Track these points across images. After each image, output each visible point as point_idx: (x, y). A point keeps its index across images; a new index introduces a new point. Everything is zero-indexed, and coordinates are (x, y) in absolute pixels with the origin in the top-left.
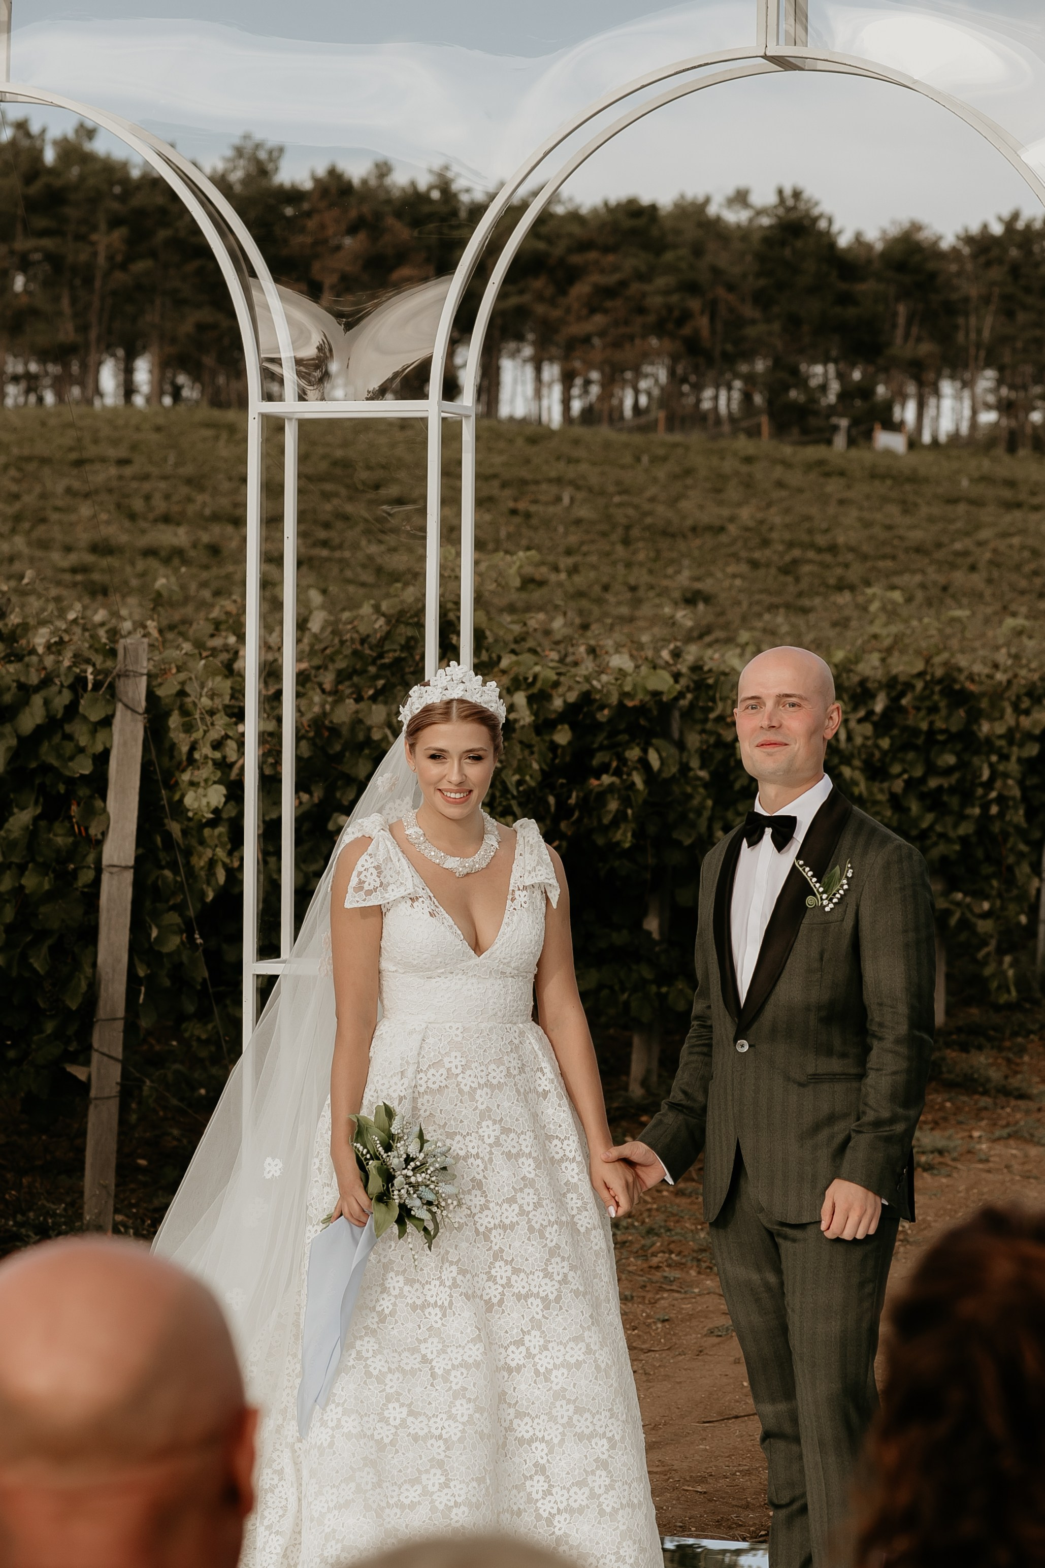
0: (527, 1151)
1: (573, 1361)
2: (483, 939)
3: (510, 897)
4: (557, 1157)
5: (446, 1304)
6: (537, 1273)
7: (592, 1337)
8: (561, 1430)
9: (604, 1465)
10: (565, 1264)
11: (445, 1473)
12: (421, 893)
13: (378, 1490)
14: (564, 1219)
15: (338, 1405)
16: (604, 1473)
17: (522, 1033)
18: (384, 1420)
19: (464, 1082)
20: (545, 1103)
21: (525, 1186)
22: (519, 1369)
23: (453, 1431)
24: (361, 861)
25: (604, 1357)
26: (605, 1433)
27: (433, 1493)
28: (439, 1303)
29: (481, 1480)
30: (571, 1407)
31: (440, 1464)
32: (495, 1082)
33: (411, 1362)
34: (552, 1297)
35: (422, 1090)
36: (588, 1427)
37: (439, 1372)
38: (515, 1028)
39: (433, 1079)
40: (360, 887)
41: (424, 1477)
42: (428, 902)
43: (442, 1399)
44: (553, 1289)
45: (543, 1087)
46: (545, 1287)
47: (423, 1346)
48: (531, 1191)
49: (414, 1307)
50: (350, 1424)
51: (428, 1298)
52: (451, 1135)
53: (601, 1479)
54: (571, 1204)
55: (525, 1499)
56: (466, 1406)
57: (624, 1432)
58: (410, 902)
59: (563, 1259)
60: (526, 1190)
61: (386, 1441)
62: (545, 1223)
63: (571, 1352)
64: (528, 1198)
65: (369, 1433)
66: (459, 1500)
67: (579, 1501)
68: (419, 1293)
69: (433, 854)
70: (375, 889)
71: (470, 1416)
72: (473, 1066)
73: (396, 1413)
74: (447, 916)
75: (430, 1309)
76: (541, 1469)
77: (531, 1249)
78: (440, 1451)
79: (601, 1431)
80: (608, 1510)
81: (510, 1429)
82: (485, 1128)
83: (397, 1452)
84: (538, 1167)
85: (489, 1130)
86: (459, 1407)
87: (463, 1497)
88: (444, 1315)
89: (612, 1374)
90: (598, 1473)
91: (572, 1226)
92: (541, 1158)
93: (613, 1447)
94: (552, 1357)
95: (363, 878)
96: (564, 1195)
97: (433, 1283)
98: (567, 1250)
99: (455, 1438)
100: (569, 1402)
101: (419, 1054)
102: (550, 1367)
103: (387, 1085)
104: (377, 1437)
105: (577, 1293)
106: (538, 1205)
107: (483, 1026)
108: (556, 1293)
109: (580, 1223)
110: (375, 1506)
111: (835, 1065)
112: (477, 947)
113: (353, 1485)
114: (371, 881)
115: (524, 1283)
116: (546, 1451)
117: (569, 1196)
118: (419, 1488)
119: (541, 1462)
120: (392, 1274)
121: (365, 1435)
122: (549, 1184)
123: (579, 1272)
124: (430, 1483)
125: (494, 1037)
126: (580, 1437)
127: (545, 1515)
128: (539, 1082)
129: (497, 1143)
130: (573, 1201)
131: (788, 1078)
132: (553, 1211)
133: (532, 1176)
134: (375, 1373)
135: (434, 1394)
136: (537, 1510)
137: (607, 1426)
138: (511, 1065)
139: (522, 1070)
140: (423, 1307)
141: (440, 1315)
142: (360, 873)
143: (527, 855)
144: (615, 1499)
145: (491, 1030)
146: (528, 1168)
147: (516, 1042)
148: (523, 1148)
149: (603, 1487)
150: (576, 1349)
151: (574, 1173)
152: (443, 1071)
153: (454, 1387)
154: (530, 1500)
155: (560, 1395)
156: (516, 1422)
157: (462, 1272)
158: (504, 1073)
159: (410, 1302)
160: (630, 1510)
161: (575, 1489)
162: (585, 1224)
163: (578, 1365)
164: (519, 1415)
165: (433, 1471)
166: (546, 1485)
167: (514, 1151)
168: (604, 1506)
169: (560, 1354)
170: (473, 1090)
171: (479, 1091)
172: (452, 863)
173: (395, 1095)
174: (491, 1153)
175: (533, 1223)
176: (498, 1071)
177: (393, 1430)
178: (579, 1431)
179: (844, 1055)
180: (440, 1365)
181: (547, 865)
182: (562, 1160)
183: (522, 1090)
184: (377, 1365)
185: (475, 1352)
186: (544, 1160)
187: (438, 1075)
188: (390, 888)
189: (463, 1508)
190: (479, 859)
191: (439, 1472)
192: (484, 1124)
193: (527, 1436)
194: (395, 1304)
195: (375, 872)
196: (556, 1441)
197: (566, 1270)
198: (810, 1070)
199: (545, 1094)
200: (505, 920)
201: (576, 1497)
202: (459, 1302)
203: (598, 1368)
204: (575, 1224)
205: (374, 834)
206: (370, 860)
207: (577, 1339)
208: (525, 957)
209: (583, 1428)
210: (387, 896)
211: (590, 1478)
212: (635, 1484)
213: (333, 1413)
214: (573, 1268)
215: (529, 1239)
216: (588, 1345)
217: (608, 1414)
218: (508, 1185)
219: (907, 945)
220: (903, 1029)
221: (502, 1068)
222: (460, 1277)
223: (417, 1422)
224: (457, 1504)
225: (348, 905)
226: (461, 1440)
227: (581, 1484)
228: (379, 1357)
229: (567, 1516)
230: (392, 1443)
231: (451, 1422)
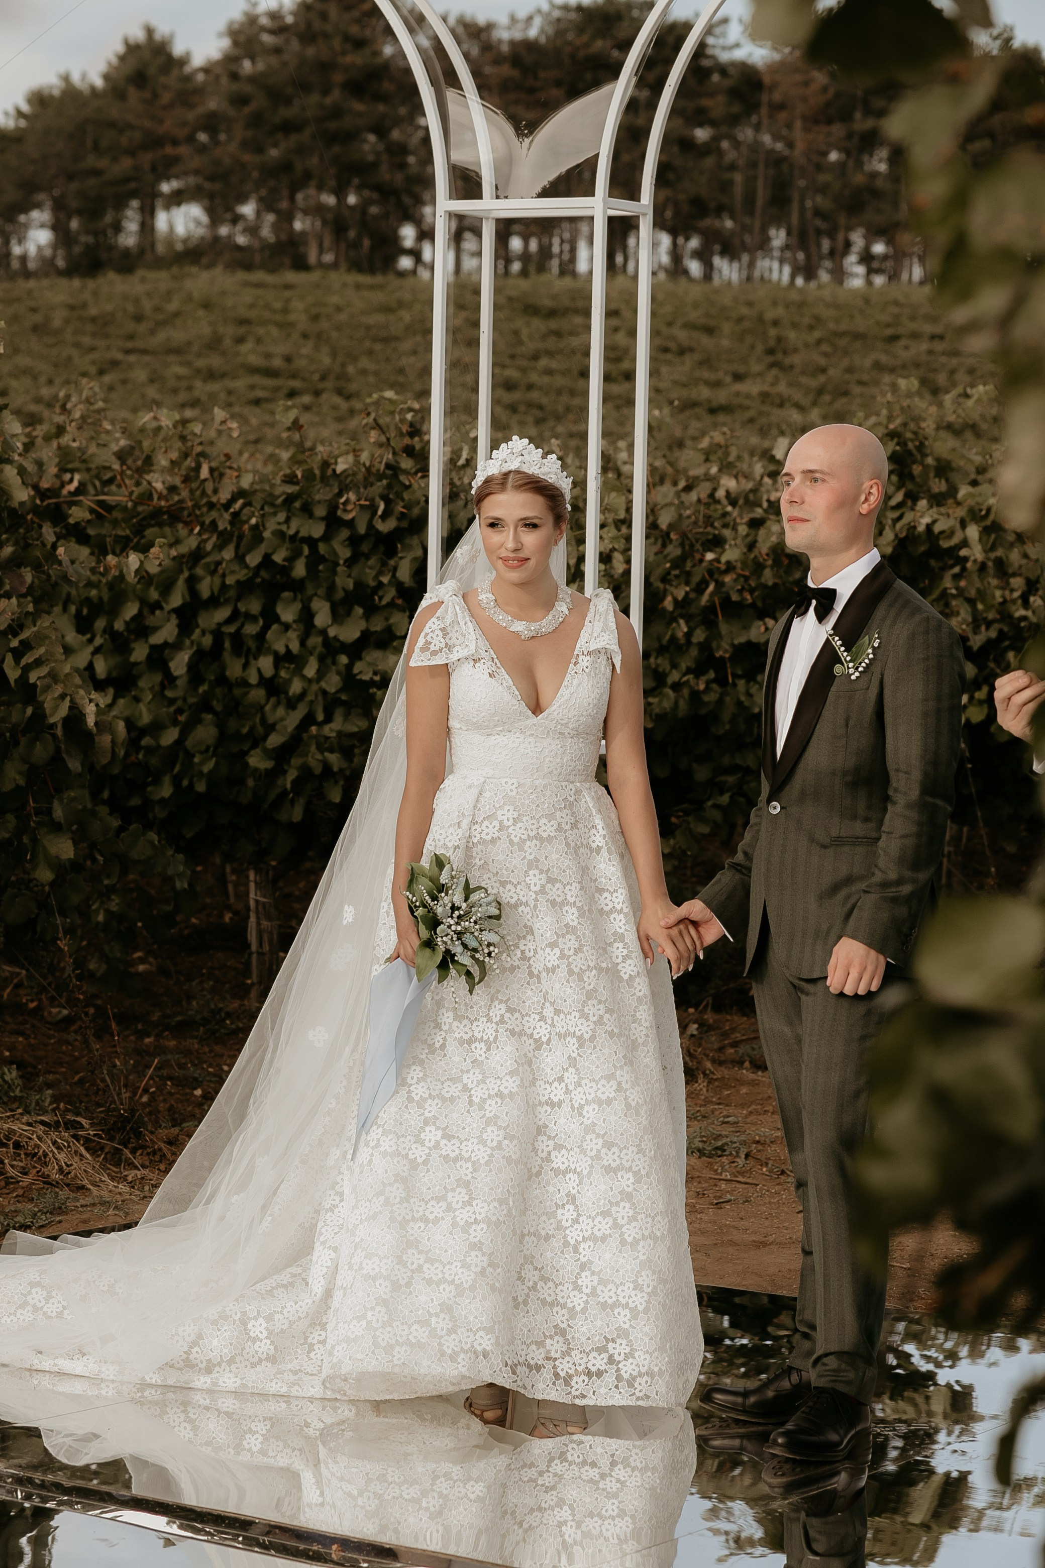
0: (572, 900)
1: (604, 1097)
2: (543, 700)
3: (573, 661)
4: (606, 909)
5: (492, 1039)
6: (574, 1014)
7: (624, 1076)
8: (590, 1162)
9: (627, 1197)
10: (602, 1006)
11: (470, 1193)
12: (483, 654)
13: (405, 1205)
14: (604, 965)
15: (379, 1126)
16: (628, 1205)
17: (578, 792)
18: (419, 1141)
19: (514, 833)
20: (598, 858)
21: (568, 932)
22: (560, 1104)
23: (482, 1154)
24: (430, 624)
25: (635, 1096)
26: (631, 1167)
27: (456, 1210)
28: (485, 1038)
29: (502, 1202)
30: (600, 1141)
31: (467, 1184)
32: (545, 835)
33: (453, 1090)
34: (587, 1036)
35: (475, 840)
36: (614, 1160)
37: (476, 1100)
38: (571, 786)
39: (486, 831)
40: (425, 648)
41: (450, 1195)
42: (489, 663)
43: (475, 1125)
44: (588, 1029)
45: (597, 843)
46: (580, 1027)
47: (465, 1076)
48: (573, 937)
49: (461, 1041)
50: (387, 1144)
51: (476, 1034)
52: (503, 884)
53: (624, 1211)
54: (618, 953)
55: (554, 1226)
56: (496, 1133)
57: (651, 1166)
58: (472, 663)
59: (600, 1002)
60: (568, 937)
61: (420, 1160)
62: (584, 968)
63: (603, 1089)
64: (570, 943)
65: (403, 1153)
66: (479, 1218)
67: (603, 1230)
68: (466, 1029)
69: (501, 618)
70: (441, 650)
71: (500, 1143)
72: (524, 819)
73: (431, 1135)
74: (507, 676)
75: (477, 1044)
76: (571, 1199)
77: (569, 991)
78: (468, 1172)
79: (627, 1165)
80: (630, 1240)
81: (548, 1159)
82: (532, 877)
83: (428, 1171)
84: (581, 916)
85: (535, 879)
86: (490, 1133)
87: (483, 1215)
88: (488, 1049)
89: (642, 1113)
90: (622, 1204)
91: (612, 973)
92: (586, 908)
93: (638, 1181)
94: (585, 1093)
95: (429, 639)
96: (610, 944)
97: (481, 1019)
98: (604, 994)
99: (482, 1161)
100: (598, 1136)
101: (475, 807)
102: (583, 1102)
103: (444, 836)
104: (411, 1157)
105: (611, 1034)
106: (577, 951)
107: (537, 782)
108: (590, 1033)
109: (624, 970)
110: (399, 1219)
111: (859, 828)
112: (537, 708)
113: (382, 1198)
114: (437, 642)
115: (563, 1023)
116: (577, 1182)
117: (616, 945)
118: (444, 1204)
119: (573, 1192)
120: (444, 1010)
121: (399, 1154)
122: (592, 932)
123: (615, 1016)
124: (455, 1200)
125: (548, 793)
126: (608, 1169)
127: (572, 1242)
128: (593, 838)
129: (543, 891)
130: (618, 950)
131: (812, 840)
132: (594, 957)
133: (575, 923)
134: (417, 1098)
135: (469, 1120)
136: (565, 1237)
137: (633, 1161)
138: (564, 820)
139: (574, 826)
140: (470, 1042)
141: (484, 1049)
142: (427, 634)
143: (596, 623)
144: (637, 1230)
145: (545, 786)
146: (571, 916)
147: (571, 799)
148: (568, 897)
149: (626, 1218)
150: (608, 1086)
151: (621, 924)
152: (496, 823)
153: (488, 1115)
154: (560, 1227)
155: (590, 1129)
156: (553, 1154)
157: (510, 1010)
158: (555, 827)
159: (458, 1036)
160: (652, 1242)
161: (599, 1218)
162: (629, 972)
163: (609, 1101)
164: (558, 1147)
165: (458, 1190)
166: (575, 1214)
167: (559, 900)
168: (626, 1236)
169: (592, 1091)
170: (523, 841)
171: (528, 843)
172: (518, 626)
173: (450, 845)
174: (536, 900)
175: (573, 966)
176: (549, 825)
177: (427, 1151)
178: (607, 1164)
179: (867, 820)
180: (478, 1094)
181: (612, 632)
182: (611, 912)
183: (572, 844)
184: (419, 1091)
185: (511, 1084)
186: (590, 910)
187: (491, 827)
188: (455, 650)
189: (482, 1225)
190: (547, 624)
191: (464, 1191)
192: (531, 873)
193: (563, 1167)
194: (445, 1039)
195: (441, 634)
196: (585, 1172)
197: (601, 1013)
198: (834, 832)
199: (599, 849)
200: (565, 683)
201: (600, 1226)
202: (503, 1037)
203: (628, 1106)
204: (619, 971)
205: (446, 598)
206: (437, 623)
207: (609, 1077)
208: (583, 719)
209: (610, 1162)
210: (451, 656)
211: (614, 1209)
212: (659, 1218)
213: (375, 1133)
214: (608, 1011)
215: (568, 981)
216: (619, 1084)
217: (635, 1149)
218: (551, 930)
219: (926, 714)
220: (914, 793)
221: (552, 823)
222: (507, 1015)
223: (449, 1144)
224: (476, 1221)
225: (412, 664)
226: (487, 1163)
227: (605, 1214)
228: (422, 1084)
229: (591, 1243)
230: (426, 1162)
231: (481, 1147)
